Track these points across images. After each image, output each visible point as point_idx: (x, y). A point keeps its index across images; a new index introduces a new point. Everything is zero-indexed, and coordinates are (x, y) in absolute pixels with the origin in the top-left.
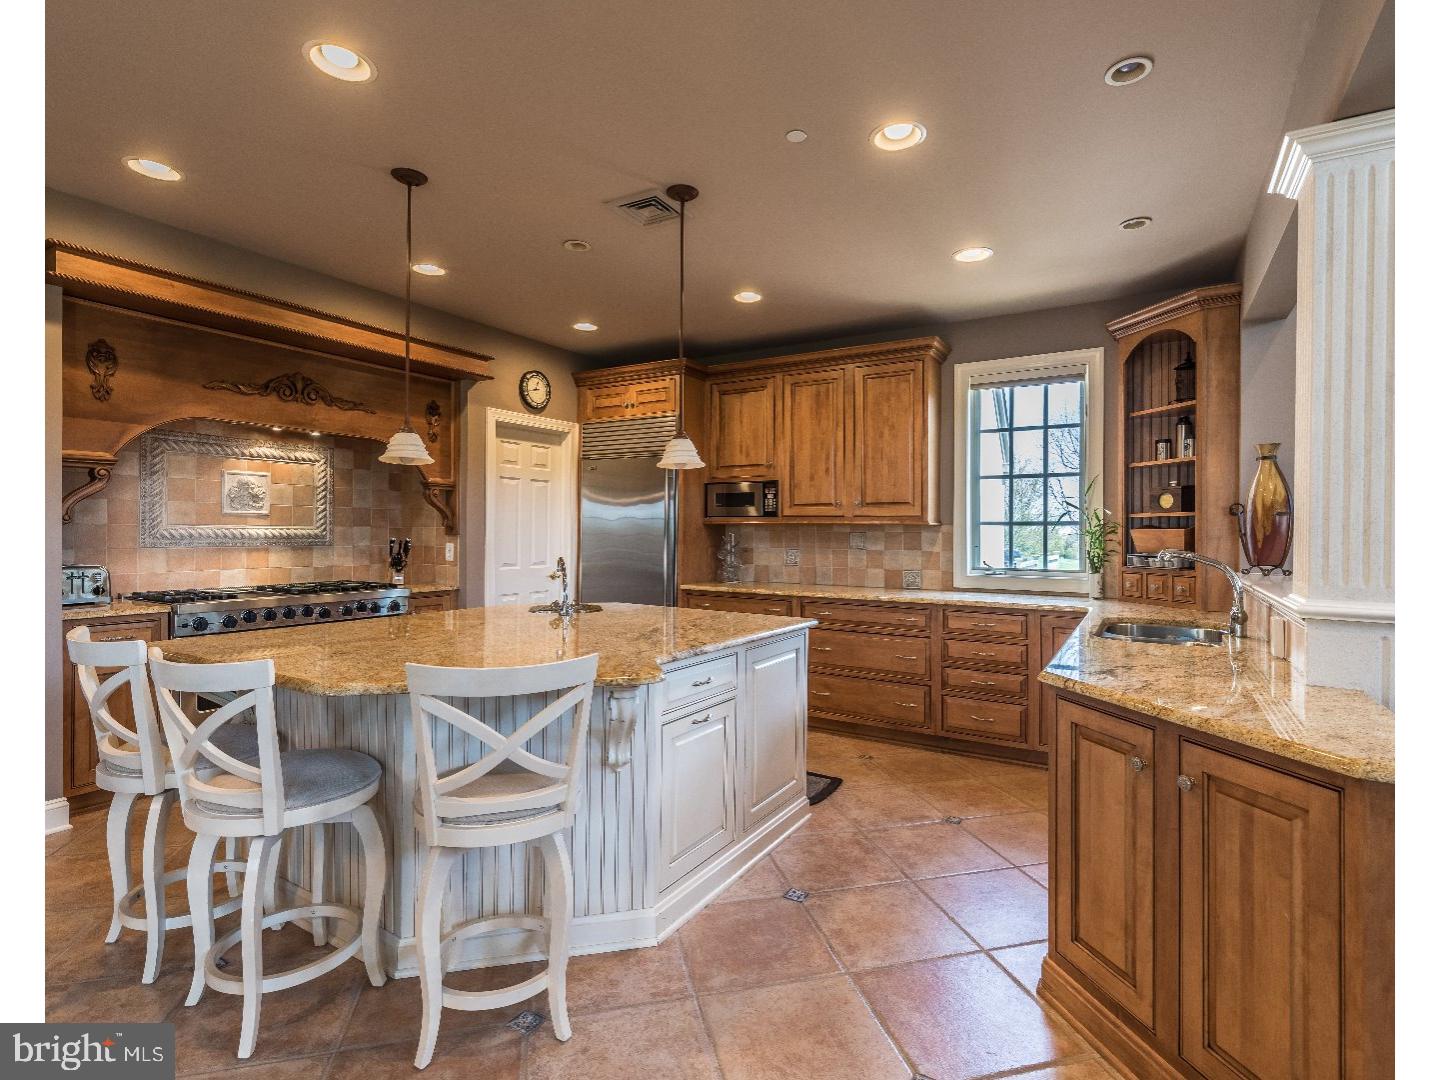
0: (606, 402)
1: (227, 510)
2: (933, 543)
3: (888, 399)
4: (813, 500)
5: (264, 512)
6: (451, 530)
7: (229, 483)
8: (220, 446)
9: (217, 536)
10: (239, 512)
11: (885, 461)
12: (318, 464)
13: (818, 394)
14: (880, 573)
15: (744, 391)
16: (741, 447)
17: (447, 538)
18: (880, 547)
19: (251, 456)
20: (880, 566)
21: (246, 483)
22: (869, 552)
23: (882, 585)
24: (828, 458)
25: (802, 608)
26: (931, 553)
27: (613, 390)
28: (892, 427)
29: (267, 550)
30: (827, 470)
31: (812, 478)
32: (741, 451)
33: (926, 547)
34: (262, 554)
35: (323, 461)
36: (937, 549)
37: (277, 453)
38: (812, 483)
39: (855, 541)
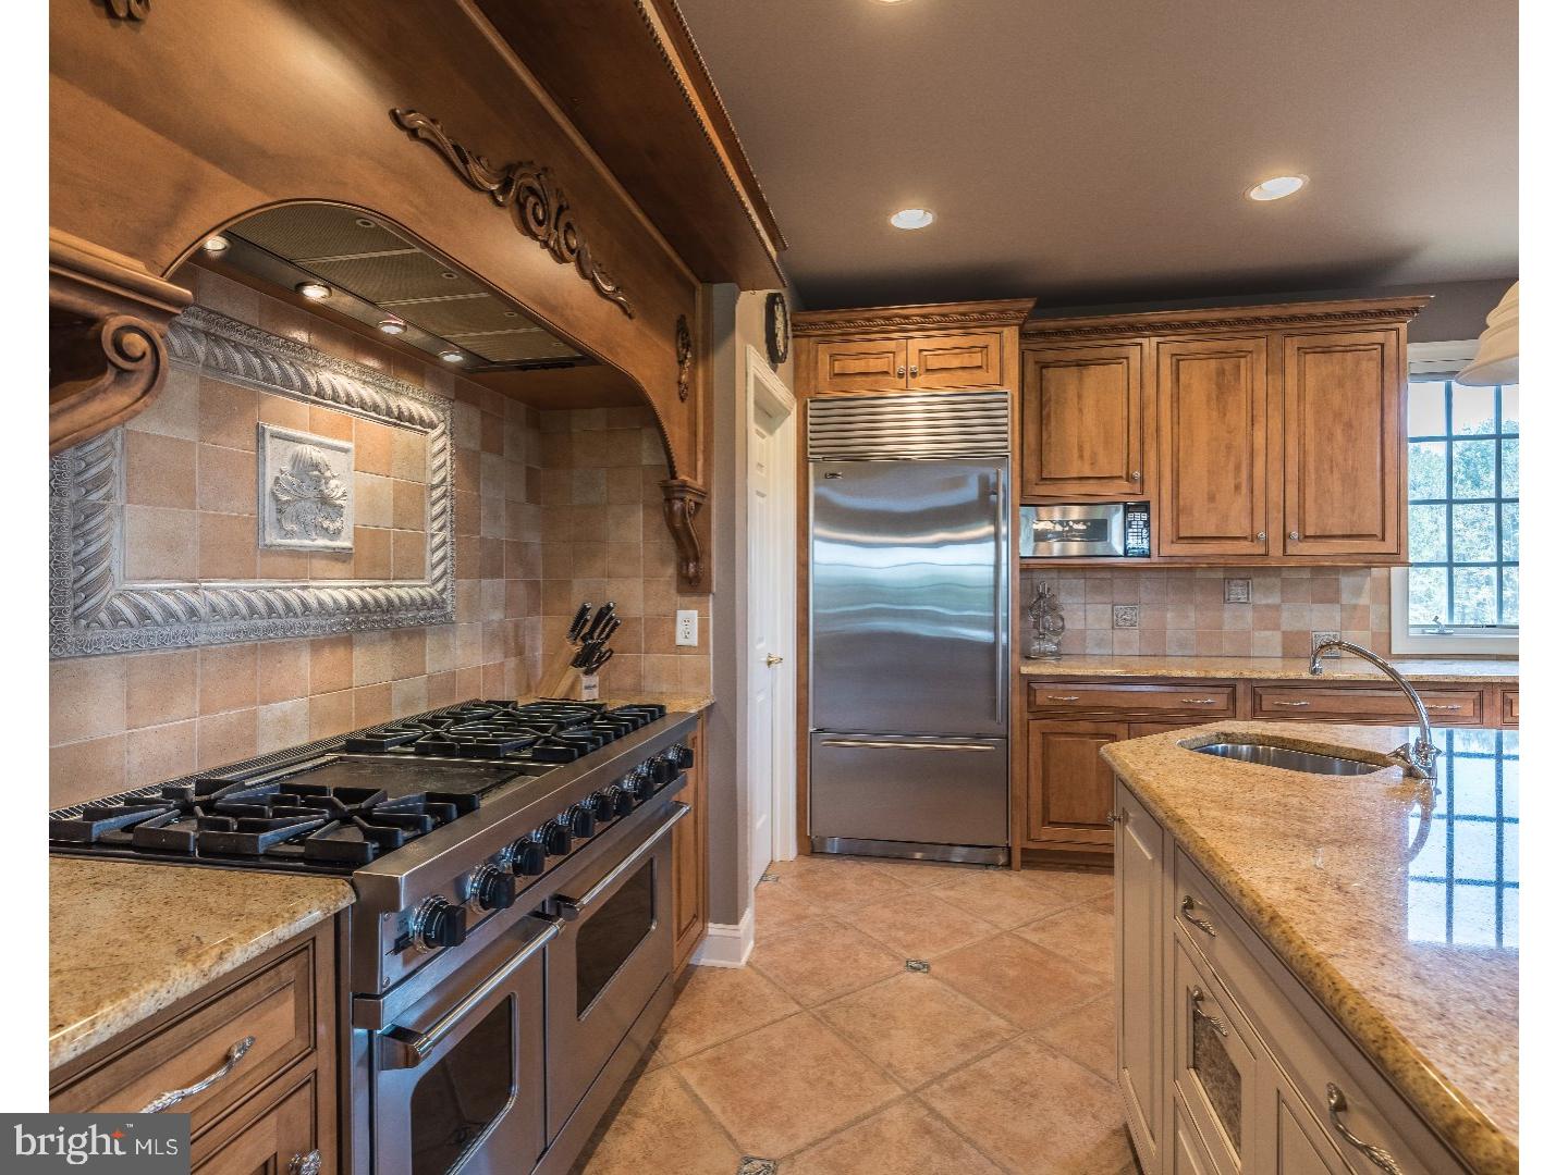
0: (855, 366)
1: (272, 538)
2: (1358, 591)
3: (1341, 384)
4: (1211, 531)
5: (344, 542)
6: (693, 583)
7: (277, 461)
8: (257, 354)
9: (253, 610)
10: (294, 542)
11: (1336, 475)
12: (434, 433)
13: (1221, 372)
14: (1277, 637)
15: (1081, 364)
16: (1081, 449)
17: (679, 599)
18: (1275, 599)
19: (320, 393)
20: (1276, 627)
21: (316, 466)
22: (1255, 607)
23: (1280, 655)
24: (1238, 468)
25: (1256, 697)
26: (1355, 607)
27: (855, 347)
28: (1349, 425)
29: (348, 642)
30: (1237, 488)
31: (1212, 498)
32: (1081, 457)
33: (1346, 598)
34: (341, 652)
35: (441, 427)
36: (1364, 600)
37: (369, 394)
38: (1212, 505)
39: (1237, 592)
